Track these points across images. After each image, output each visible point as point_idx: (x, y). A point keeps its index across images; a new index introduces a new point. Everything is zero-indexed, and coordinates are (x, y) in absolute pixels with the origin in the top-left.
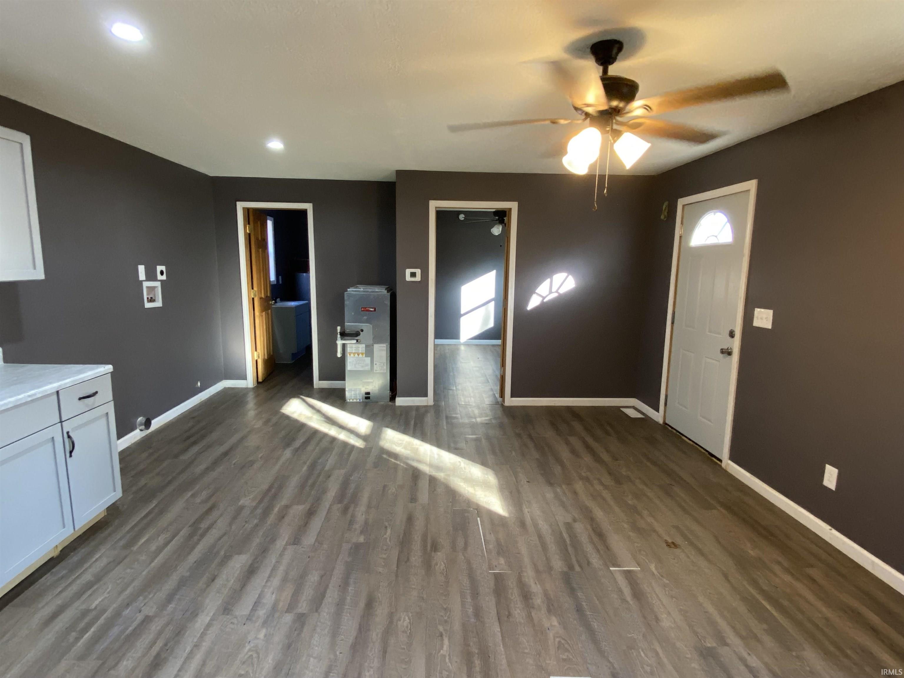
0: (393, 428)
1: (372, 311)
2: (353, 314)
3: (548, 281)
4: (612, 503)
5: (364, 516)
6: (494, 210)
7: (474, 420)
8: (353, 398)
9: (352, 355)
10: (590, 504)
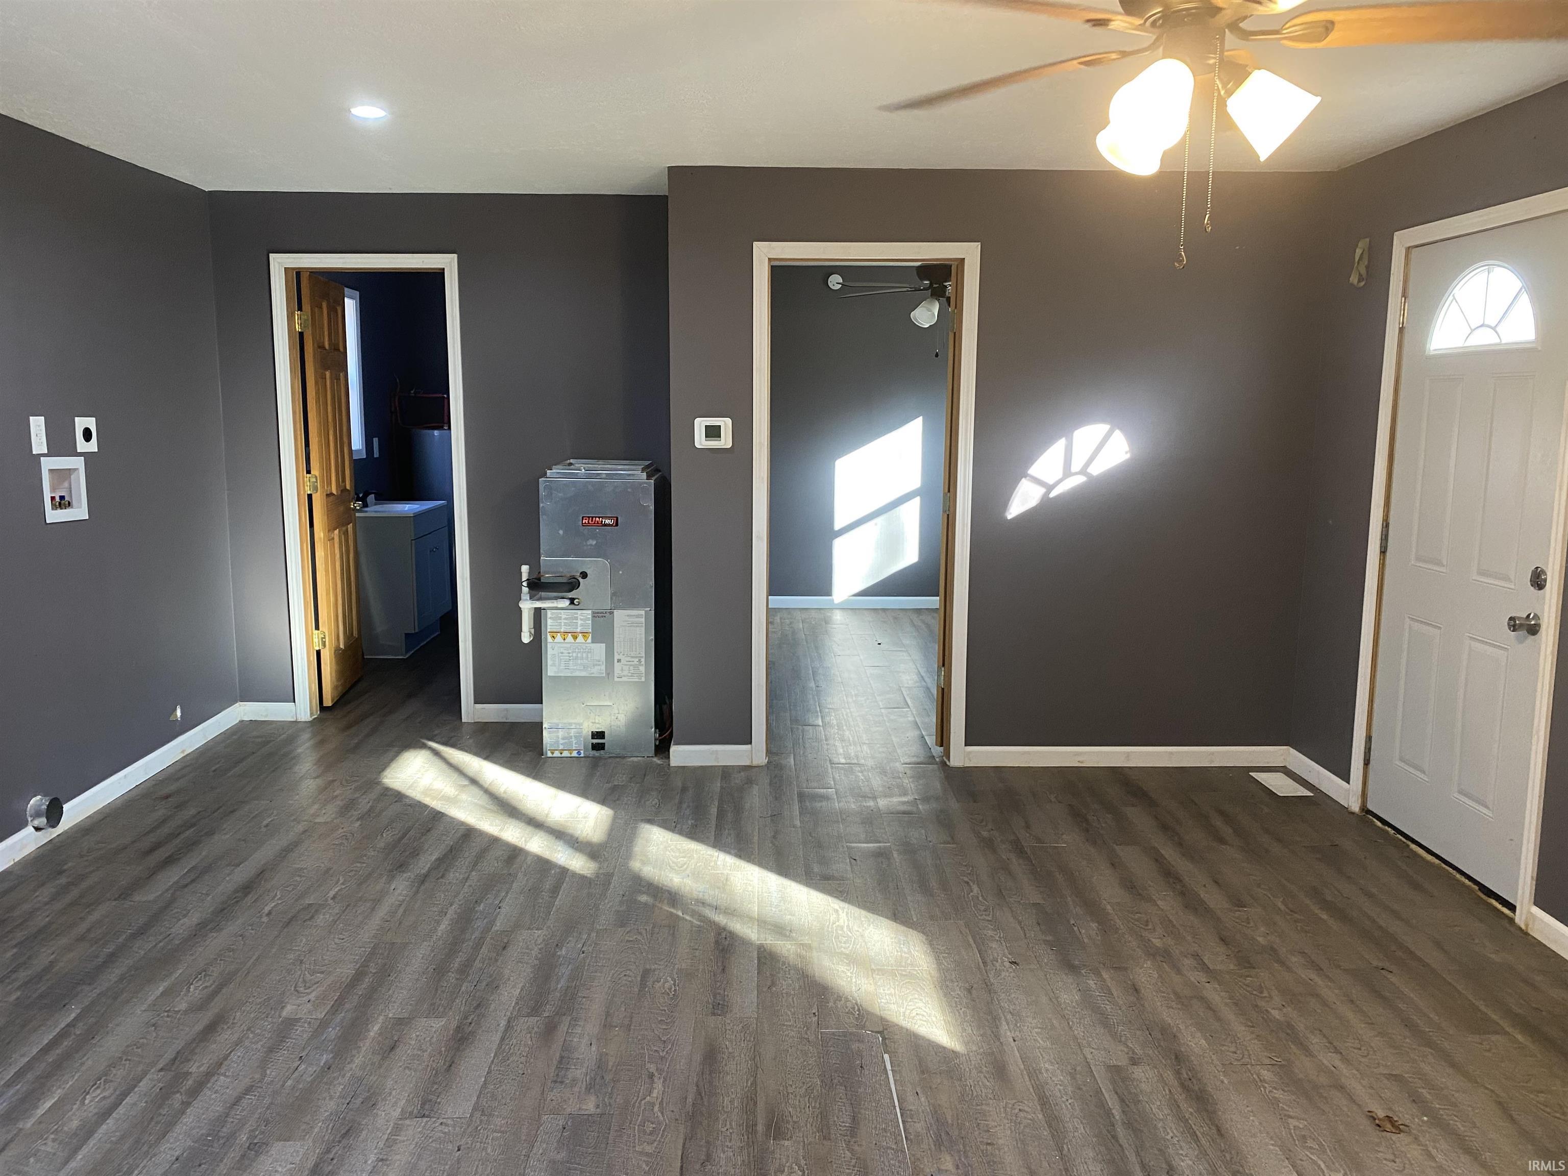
0: (666, 825)
1: (609, 525)
2: (561, 532)
3: (1061, 444)
4: (1228, 1014)
5: (594, 1048)
6: (919, 264)
7: (871, 803)
8: (561, 747)
9: (559, 638)
10: (1171, 1017)
